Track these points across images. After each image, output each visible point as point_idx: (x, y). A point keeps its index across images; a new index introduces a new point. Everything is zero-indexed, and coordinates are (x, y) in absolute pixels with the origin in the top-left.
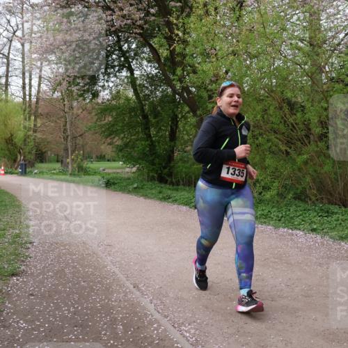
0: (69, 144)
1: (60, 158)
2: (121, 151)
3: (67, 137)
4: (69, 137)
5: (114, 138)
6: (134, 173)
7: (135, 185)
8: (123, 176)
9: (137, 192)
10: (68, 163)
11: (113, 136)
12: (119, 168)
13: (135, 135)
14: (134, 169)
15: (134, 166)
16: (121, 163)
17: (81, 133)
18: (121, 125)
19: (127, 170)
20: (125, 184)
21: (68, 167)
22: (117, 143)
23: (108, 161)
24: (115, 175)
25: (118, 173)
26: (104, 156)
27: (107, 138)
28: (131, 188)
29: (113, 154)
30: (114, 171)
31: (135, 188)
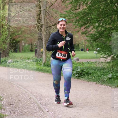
0: (43, 34)
1: (34, 47)
2: (95, 40)
3: (42, 26)
4: (43, 27)
5: (89, 27)
6: (108, 63)
7: (110, 76)
8: (98, 66)
9: (112, 83)
10: (42, 53)
11: (87, 25)
12: (93, 58)
13: (110, 24)
14: (109, 59)
15: (109, 56)
16: (95, 52)
17: (55, 23)
18: (96, 13)
19: (102, 60)
20: (99, 74)
21: (41, 56)
22: (91, 33)
23: (82, 50)
24: (89, 65)
25: (92, 63)
26: (78, 45)
27: (81, 27)
28: (105, 78)
29: (88, 44)
30: (89, 60)
31: (110, 78)
